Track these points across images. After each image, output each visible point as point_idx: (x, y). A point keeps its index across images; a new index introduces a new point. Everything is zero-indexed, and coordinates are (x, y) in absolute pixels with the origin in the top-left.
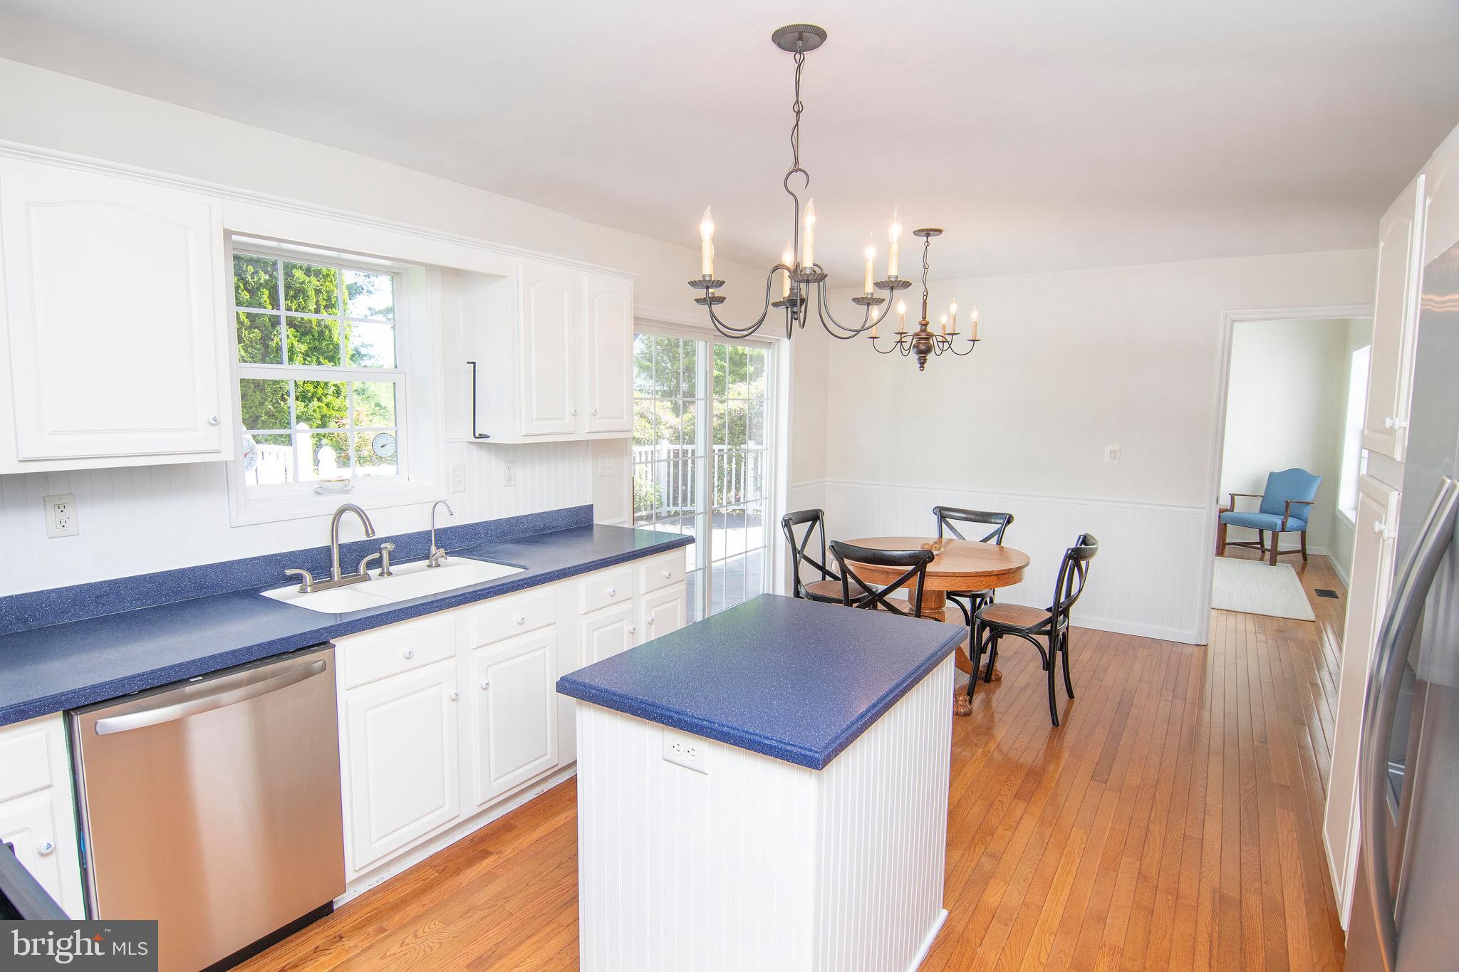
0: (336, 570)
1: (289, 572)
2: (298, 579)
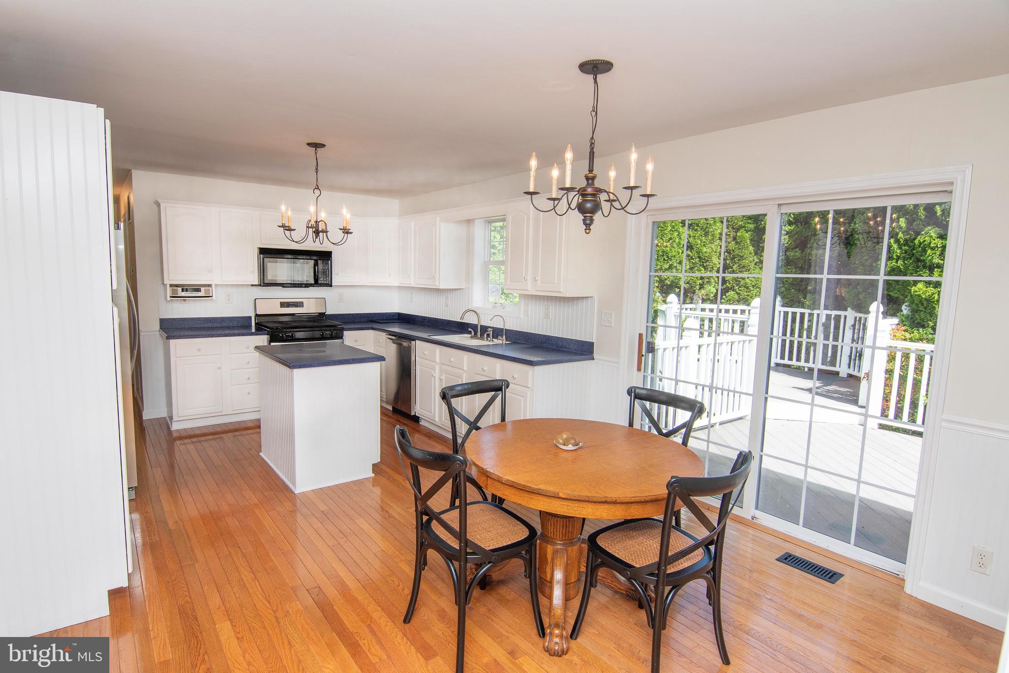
1: (469, 329)
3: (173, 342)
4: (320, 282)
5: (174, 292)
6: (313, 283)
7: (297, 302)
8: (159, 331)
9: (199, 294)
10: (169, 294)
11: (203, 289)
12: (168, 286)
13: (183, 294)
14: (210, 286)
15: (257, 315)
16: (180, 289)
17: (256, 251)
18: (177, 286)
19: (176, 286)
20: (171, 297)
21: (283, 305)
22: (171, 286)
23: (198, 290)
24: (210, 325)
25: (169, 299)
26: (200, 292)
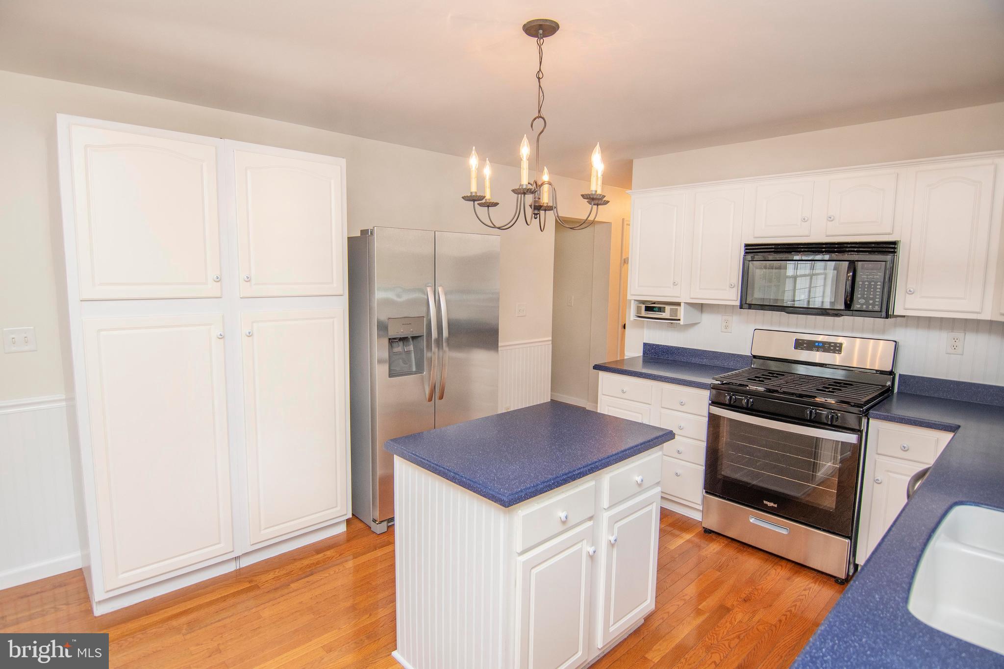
5: (638, 309)
7: (830, 343)
9: (663, 315)
10: (632, 312)
11: (668, 308)
12: (633, 303)
14: (679, 304)
15: (754, 356)
16: (643, 307)
20: (636, 317)
21: (800, 344)
23: (663, 310)
25: (632, 318)
26: (664, 312)
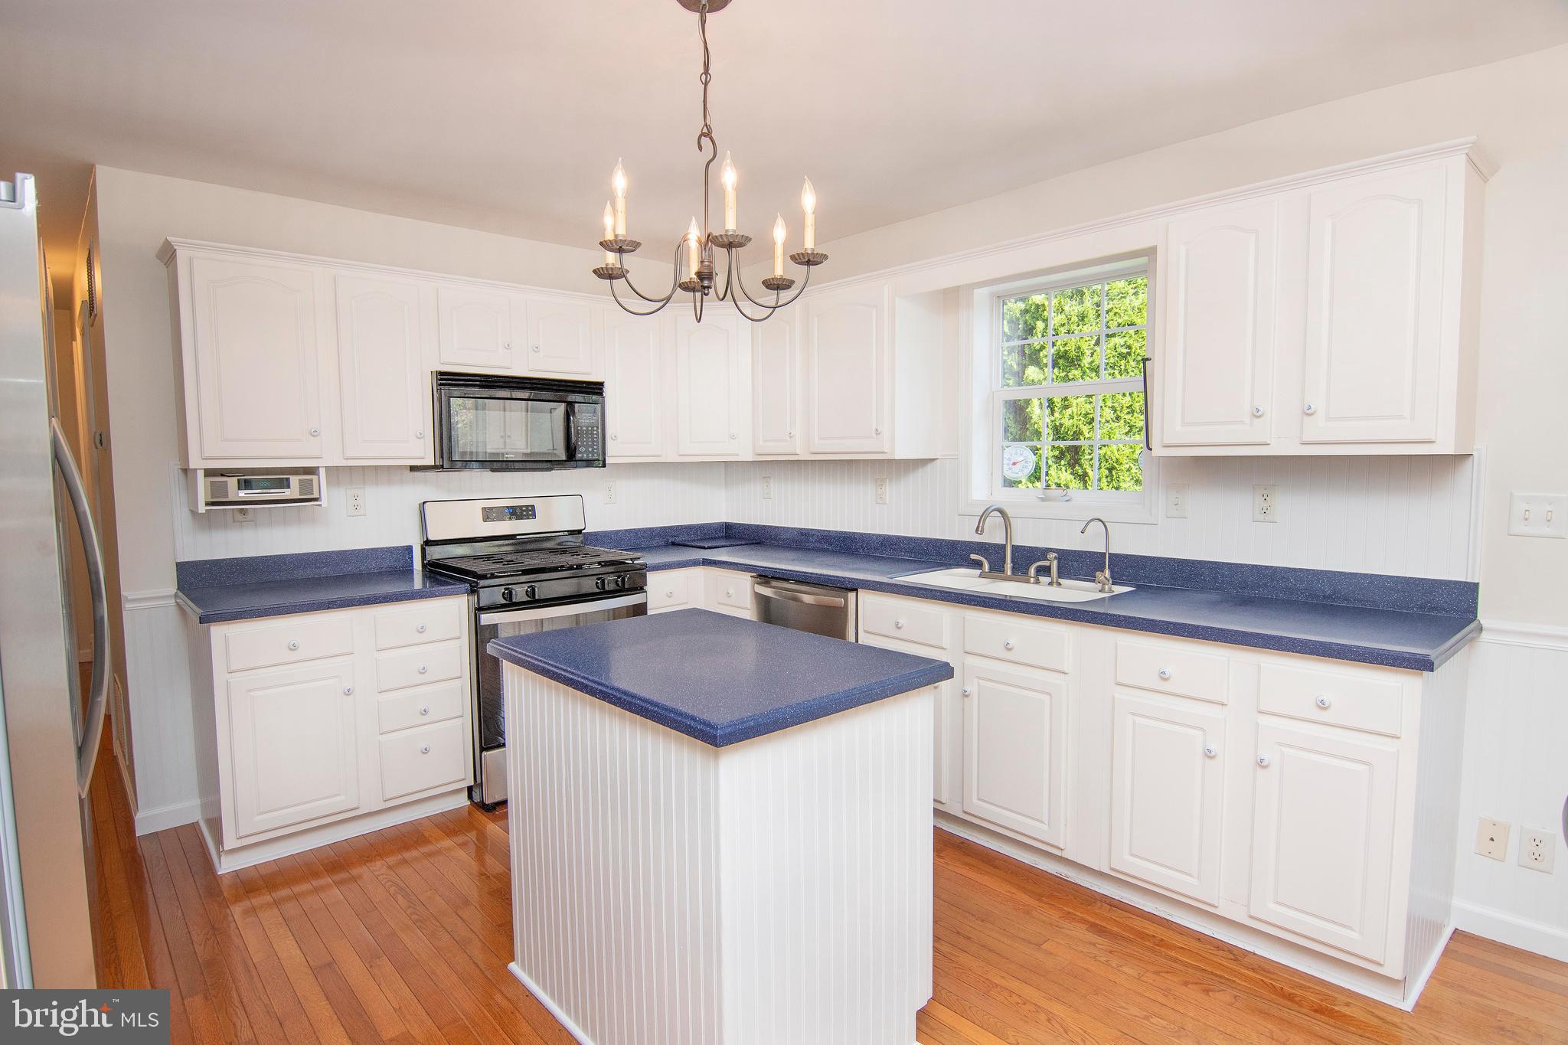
0: (1009, 566)
1: (973, 556)
2: (977, 565)
3: (219, 632)
4: (579, 456)
5: (215, 489)
6: (564, 459)
7: (521, 507)
8: (176, 596)
9: (287, 494)
10: (202, 496)
11: (294, 480)
12: (201, 474)
13: (243, 494)
14: (311, 471)
15: (428, 543)
16: (232, 482)
17: (427, 384)
18: (223, 473)
19: (222, 475)
20: (207, 504)
21: (488, 515)
22: (209, 473)
23: (285, 484)
24: (309, 573)
25: (202, 508)
26: (289, 487)
